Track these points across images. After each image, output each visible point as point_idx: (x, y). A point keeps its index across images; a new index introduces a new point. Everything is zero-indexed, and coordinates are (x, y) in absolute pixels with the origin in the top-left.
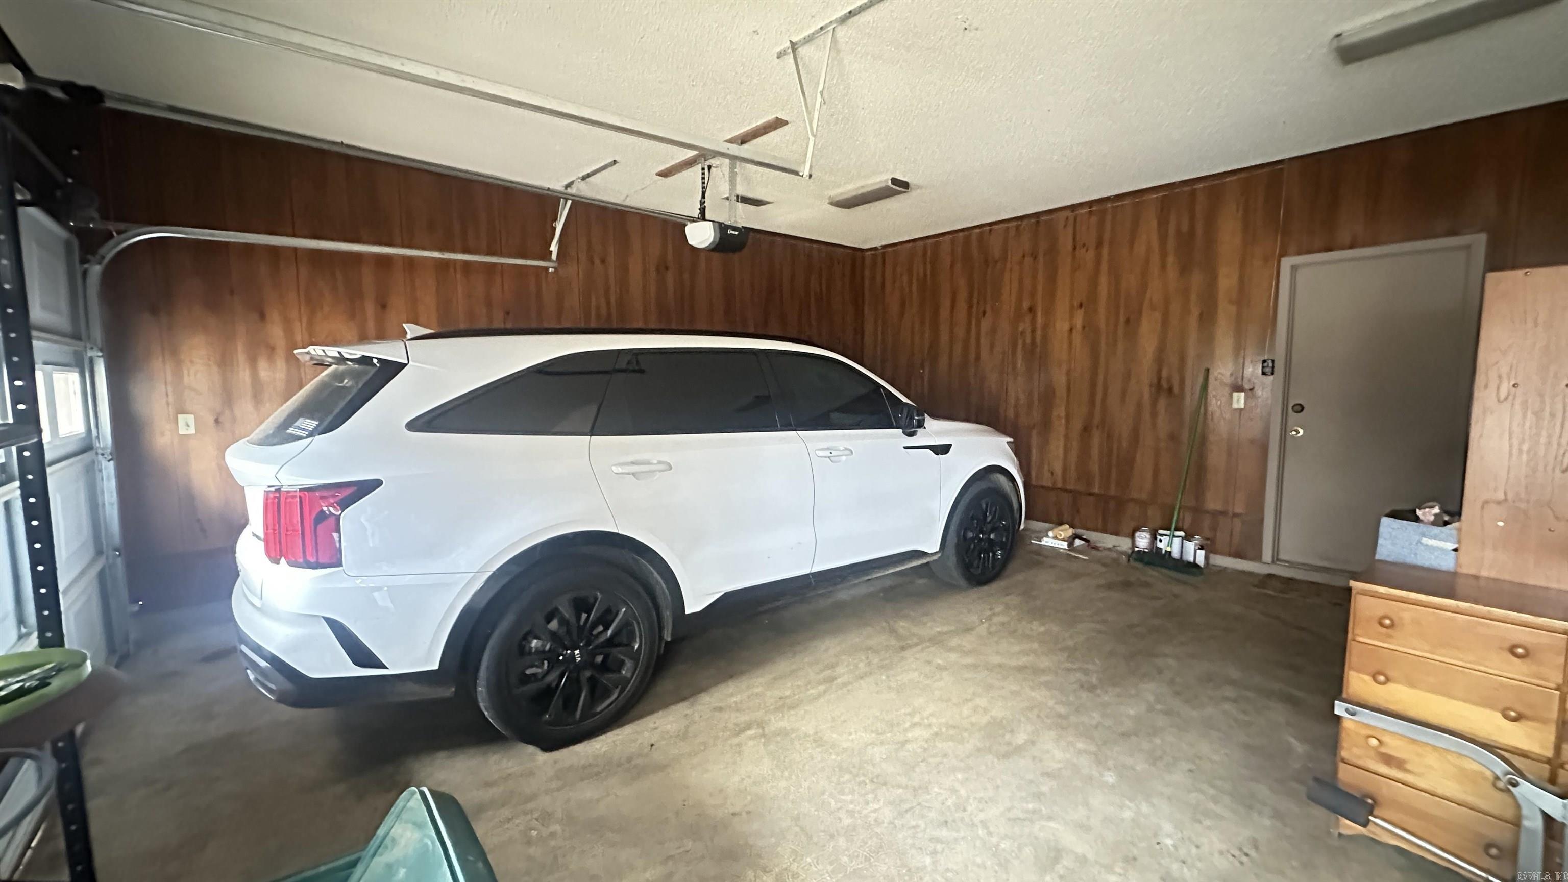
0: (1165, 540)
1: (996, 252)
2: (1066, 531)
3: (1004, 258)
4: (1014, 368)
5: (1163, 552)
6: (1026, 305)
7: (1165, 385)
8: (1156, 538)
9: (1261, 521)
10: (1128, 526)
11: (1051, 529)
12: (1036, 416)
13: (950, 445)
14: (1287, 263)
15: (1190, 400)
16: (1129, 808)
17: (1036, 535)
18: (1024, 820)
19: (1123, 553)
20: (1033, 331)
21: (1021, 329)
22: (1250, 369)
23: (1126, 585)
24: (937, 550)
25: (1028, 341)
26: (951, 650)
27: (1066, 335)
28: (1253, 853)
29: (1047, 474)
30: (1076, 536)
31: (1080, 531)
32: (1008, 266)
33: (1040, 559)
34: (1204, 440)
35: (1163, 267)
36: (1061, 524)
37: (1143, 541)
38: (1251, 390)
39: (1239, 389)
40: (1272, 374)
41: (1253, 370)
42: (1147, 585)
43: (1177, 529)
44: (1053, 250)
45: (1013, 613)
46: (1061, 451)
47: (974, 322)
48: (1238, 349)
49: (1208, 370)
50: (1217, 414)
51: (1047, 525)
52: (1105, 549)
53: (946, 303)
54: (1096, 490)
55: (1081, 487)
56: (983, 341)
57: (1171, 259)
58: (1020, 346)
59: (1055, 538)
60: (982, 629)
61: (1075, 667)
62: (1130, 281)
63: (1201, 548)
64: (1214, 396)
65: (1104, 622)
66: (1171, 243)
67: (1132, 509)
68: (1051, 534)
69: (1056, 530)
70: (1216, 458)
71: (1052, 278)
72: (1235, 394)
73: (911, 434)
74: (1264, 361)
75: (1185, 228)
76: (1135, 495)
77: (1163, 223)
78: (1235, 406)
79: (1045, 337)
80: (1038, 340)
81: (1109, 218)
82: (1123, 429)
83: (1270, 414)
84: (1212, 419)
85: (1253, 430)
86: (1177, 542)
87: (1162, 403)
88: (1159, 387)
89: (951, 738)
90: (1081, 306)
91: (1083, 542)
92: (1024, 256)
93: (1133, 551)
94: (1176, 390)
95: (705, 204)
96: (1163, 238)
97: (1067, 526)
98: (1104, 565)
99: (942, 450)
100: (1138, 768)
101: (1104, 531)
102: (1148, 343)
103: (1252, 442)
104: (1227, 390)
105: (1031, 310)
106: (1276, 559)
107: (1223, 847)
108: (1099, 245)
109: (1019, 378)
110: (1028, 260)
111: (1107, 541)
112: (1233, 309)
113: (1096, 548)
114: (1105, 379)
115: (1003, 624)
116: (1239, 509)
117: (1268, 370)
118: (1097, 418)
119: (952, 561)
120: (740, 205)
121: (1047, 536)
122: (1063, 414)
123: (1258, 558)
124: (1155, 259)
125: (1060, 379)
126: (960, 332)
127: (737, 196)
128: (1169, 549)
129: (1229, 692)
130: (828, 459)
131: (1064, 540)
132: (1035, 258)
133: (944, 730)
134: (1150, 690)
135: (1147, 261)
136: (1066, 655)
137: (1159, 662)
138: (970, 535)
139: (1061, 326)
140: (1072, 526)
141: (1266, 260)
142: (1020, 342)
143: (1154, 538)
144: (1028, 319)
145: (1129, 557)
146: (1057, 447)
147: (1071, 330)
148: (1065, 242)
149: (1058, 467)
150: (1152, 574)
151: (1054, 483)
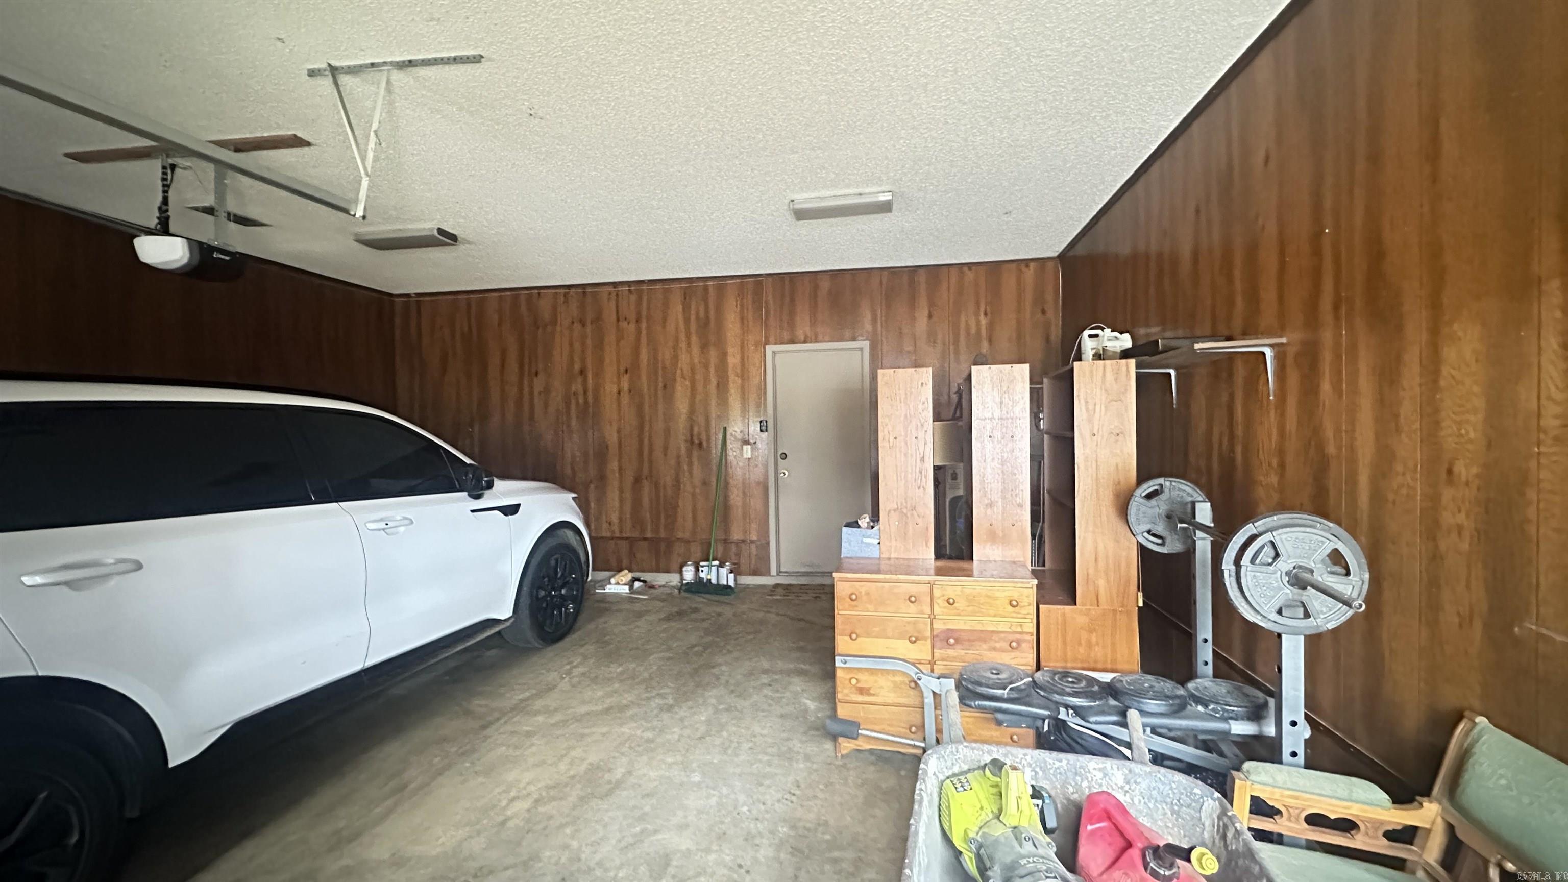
0: (706, 569)
1: (546, 315)
2: (626, 576)
3: (554, 322)
4: (569, 426)
5: (705, 580)
6: (577, 367)
7: (697, 441)
8: (698, 570)
9: (768, 543)
10: (675, 562)
11: (613, 576)
12: (592, 472)
13: (519, 505)
14: (770, 349)
15: (715, 451)
16: (714, 795)
17: (599, 584)
18: (635, 844)
19: (674, 587)
20: (585, 392)
21: (573, 389)
22: (753, 428)
23: (681, 614)
24: (511, 614)
25: (581, 401)
26: (536, 713)
27: (615, 397)
28: (798, 792)
29: (605, 525)
30: (635, 579)
31: (637, 575)
32: (558, 328)
33: (607, 605)
34: (727, 484)
35: (689, 345)
36: (620, 570)
37: (689, 574)
38: (755, 443)
39: (747, 442)
40: (767, 431)
41: (755, 428)
42: (696, 610)
43: (714, 560)
44: (598, 318)
45: (592, 661)
46: (617, 504)
47: (526, 382)
48: (744, 411)
49: (725, 429)
50: (735, 463)
51: (607, 574)
52: (660, 587)
53: (494, 361)
54: (649, 535)
55: (636, 535)
56: (536, 400)
57: (694, 339)
58: (573, 407)
59: (618, 584)
60: (565, 685)
61: (653, 694)
62: (666, 354)
63: (731, 572)
64: (732, 449)
65: (669, 649)
66: (693, 327)
67: (679, 549)
68: (613, 581)
69: (617, 577)
70: (736, 498)
71: (599, 345)
72: (745, 447)
73: (478, 497)
74: (761, 422)
75: (702, 314)
76: (680, 535)
77: (686, 308)
78: (745, 456)
79: (596, 398)
80: (590, 399)
81: (645, 298)
82: (667, 479)
83: (767, 462)
84: (731, 467)
85: (757, 474)
86: (714, 569)
87: (695, 453)
88: (692, 442)
89: (554, 799)
90: (626, 371)
91: (641, 584)
92: (573, 322)
93: (682, 584)
94: (705, 444)
95: (169, 214)
96: (687, 320)
97: (626, 571)
98: (663, 600)
99: (511, 510)
100: (715, 761)
101: (658, 571)
102: (682, 406)
103: (758, 483)
104: (739, 443)
105: (582, 372)
106: (779, 572)
107: (780, 796)
108: (638, 321)
109: (574, 436)
110: (577, 326)
111: (660, 579)
112: (739, 381)
113: (652, 587)
114: (650, 437)
115: (583, 674)
116: (754, 538)
117: (764, 428)
118: (646, 471)
119: (526, 622)
120: (233, 226)
121: (610, 583)
122: (616, 469)
123: (767, 573)
124: (683, 337)
125: (612, 437)
126: (513, 392)
127: (229, 214)
128: (709, 577)
129: (765, 679)
130: (382, 532)
131: (625, 584)
132: (584, 325)
133: (544, 794)
134: (712, 695)
135: (677, 340)
136: (644, 686)
137: (715, 671)
138: (542, 593)
139: (610, 388)
140: (630, 571)
141: (757, 344)
142: (573, 402)
143: (697, 570)
144: (580, 380)
145: (680, 589)
146: (613, 497)
147: (619, 393)
148: (610, 315)
149: (615, 518)
150: (699, 600)
151: (613, 532)
